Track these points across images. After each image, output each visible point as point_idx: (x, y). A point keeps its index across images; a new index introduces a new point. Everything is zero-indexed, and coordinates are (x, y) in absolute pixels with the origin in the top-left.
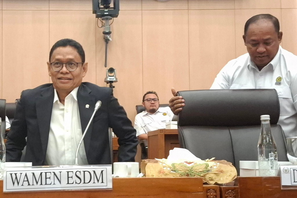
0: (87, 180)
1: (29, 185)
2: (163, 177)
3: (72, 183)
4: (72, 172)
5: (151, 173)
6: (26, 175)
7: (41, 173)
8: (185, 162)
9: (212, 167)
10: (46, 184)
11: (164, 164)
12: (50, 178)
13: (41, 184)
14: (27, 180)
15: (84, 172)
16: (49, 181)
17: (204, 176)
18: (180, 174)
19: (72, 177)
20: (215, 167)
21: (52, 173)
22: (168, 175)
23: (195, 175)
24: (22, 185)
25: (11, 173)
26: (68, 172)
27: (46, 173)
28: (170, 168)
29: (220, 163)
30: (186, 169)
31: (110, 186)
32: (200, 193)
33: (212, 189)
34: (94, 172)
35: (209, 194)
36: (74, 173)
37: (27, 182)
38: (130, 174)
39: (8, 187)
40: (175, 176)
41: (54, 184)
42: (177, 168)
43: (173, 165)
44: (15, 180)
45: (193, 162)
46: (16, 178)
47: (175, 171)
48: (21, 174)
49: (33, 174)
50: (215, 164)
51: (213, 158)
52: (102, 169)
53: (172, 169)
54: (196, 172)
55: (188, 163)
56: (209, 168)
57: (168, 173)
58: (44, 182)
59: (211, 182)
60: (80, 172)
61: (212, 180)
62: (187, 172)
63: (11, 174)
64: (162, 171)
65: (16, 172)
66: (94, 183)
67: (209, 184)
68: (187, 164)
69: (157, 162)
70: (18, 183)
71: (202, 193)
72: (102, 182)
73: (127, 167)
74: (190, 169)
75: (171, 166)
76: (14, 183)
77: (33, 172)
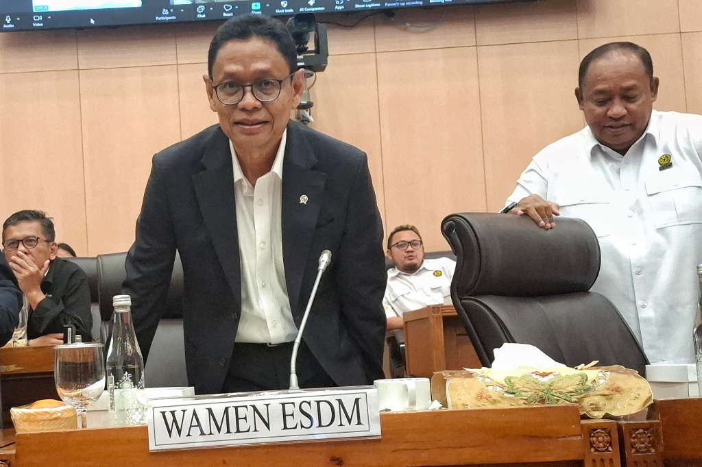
0: (326, 419)
1: (202, 434)
2: (489, 406)
4: (293, 403)
5: (460, 399)
6: (195, 414)
7: (227, 409)
8: (533, 373)
9: (595, 380)
10: (238, 431)
11: (487, 380)
12: (245, 418)
13: (228, 432)
14: (197, 424)
15: (318, 402)
16: (243, 425)
17: (580, 401)
18: (526, 400)
19: (292, 415)
20: (602, 381)
21: (248, 407)
22: (499, 402)
23: (558, 400)
24: (189, 435)
25: (163, 410)
26: (283, 405)
27: (236, 408)
28: (502, 386)
29: (611, 371)
30: (537, 388)
31: (376, 430)
32: (574, 438)
33: (602, 429)
34: (340, 402)
35: (594, 439)
36: (297, 405)
37: (198, 427)
38: (413, 403)
39: (159, 440)
40: (513, 404)
41: (256, 430)
42: (518, 386)
43: (507, 380)
44: (173, 425)
45: (551, 373)
46: (175, 420)
47: (513, 393)
48: (184, 411)
49: (210, 410)
50: (601, 374)
51: (594, 362)
52: (357, 396)
53: (506, 389)
54: (560, 393)
55: (540, 375)
56: (588, 383)
57: (499, 399)
58: (233, 428)
59: (596, 414)
60: (309, 403)
61: (597, 409)
62: (541, 393)
63: (163, 413)
64: (484, 396)
65: (172, 409)
66: (341, 425)
67: (590, 418)
68: (537, 377)
69: (470, 375)
70: (179, 432)
71: (579, 438)
72: (359, 423)
73: (405, 388)
74: (547, 386)
75: (504, 383)
76: (170, 432)
77: (209, 406)
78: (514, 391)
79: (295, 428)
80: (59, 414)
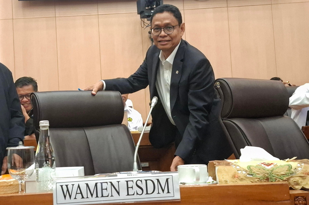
0: (150, 190)
1: (83, 197)
2: (240, 183)
3: (133, 194)
4: (133, 181)
5: (223, 178)
6: (79, 186)
7: (96, 184)
8: (262, 163)
9: (296, 168)
10: (102, 196)
11: (238, 167)
12: (106, 189)
13: (97, 196)
14: (80, 192)
15: (146, 180)
16: (105, 193)
17: (288, 180)
18: (259, 179)
19: (132, 187)
20: (299, 169)
21: (108, 183)
22: (244, 179)
23: (276, 179)
24: (75, 198)
25: (62, 184)
26: (127, 182)
27: (102, 183)
28: (246, 171)
29: (305, 163)
30: (265, 172)
31: (178, 196)
32: (286, 202)
33: (301, 197)
34: (158, 180)
35: (297, 202)
36: (135, 182)
37: (80, 194)
38: (198, 179)
39: (59, 201)
40: (252, 181)
41: (112, 196)
42: (254, 171)
43: (249, 168)
44: (67, 193)
45: (272, 164)
46: (68, 190)
47: (252, 175)
48: (73, 185)
49: (87, 185)
50: (299, 165)
51: (295, 158)
52: (167, 177)
53: (248, 172)
54: (278, 175)
55: (266, 165)
56: (292, 170)
57: (245, 178)
58: (100, 194)
59: (297, 187)
60: (141, 181)
61: (298, 184)
62: (267, 175)
63: (62, 186)
64: (236, 176)
65: (67, 184)
66: (159, 193)
67: (295, 190)
68: (265, 166)
69: (228, 164)
70: (70, 196)
71: (289, 202)
72: (168, 192)
73: (194, 171)
74: (270, 172)
75: (247, 169)
76: (65, 197)
77: (87, 182)
78: (253, 174)
79: (134, 194)
80: (12, 183)
